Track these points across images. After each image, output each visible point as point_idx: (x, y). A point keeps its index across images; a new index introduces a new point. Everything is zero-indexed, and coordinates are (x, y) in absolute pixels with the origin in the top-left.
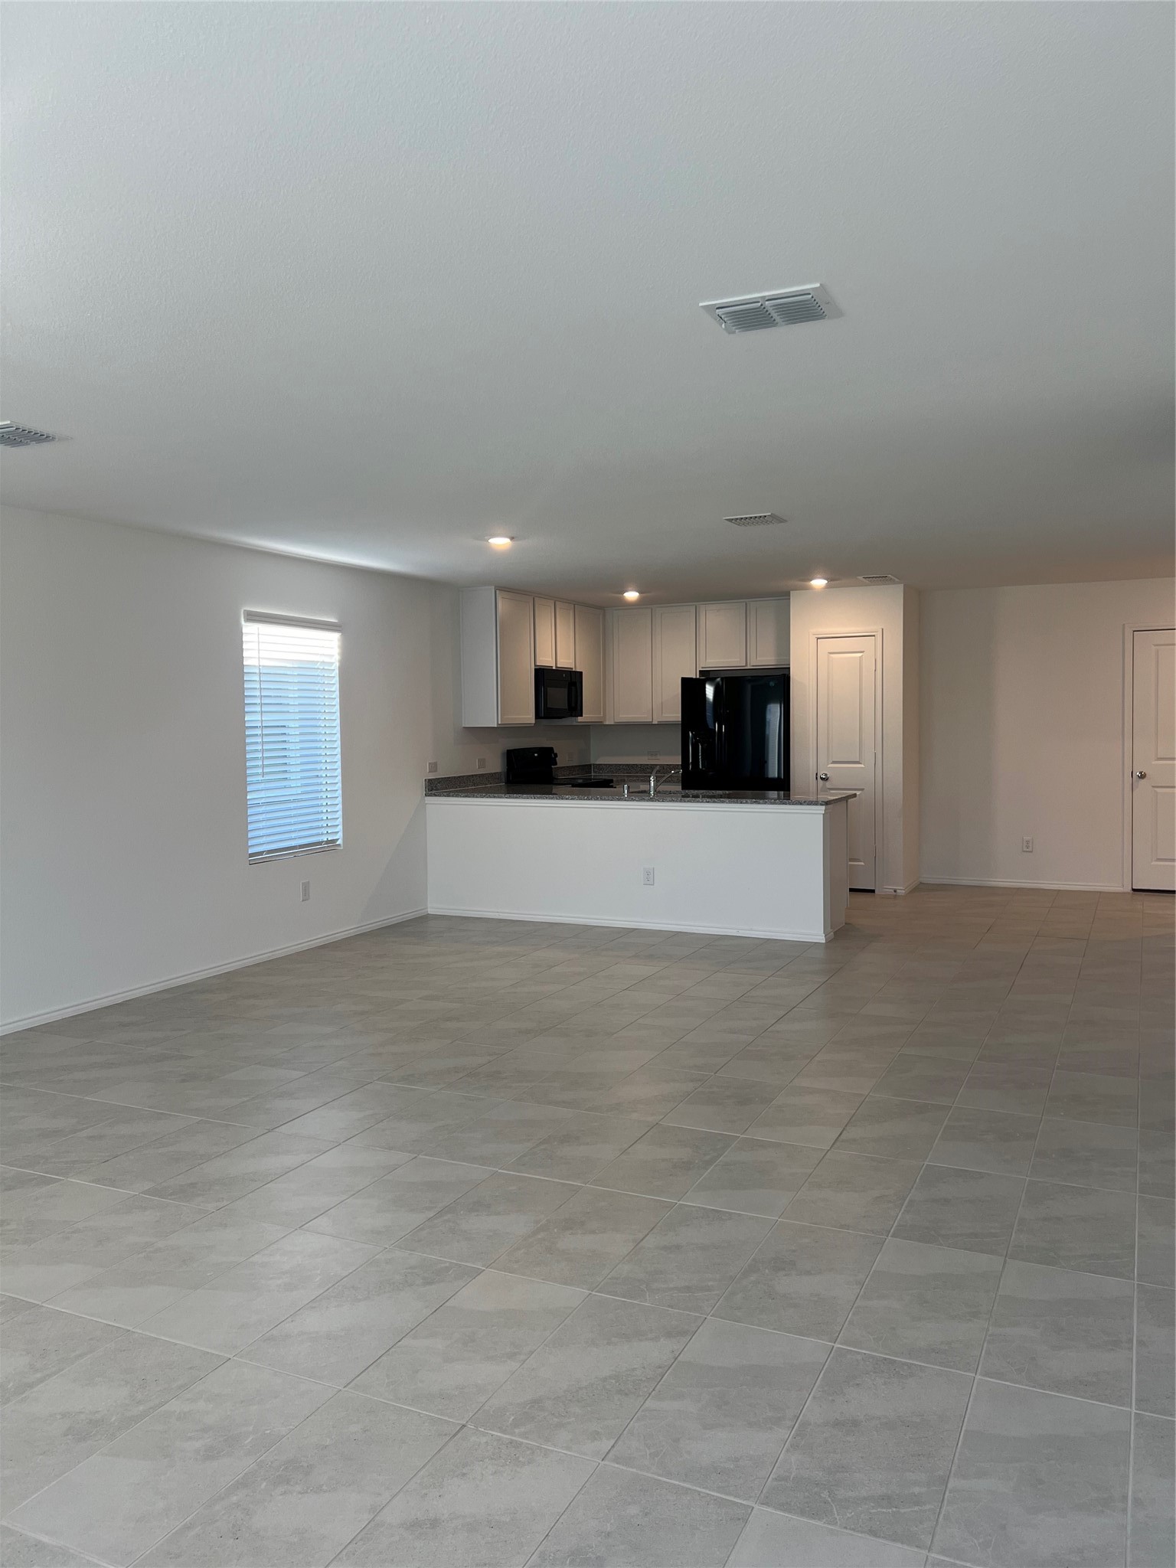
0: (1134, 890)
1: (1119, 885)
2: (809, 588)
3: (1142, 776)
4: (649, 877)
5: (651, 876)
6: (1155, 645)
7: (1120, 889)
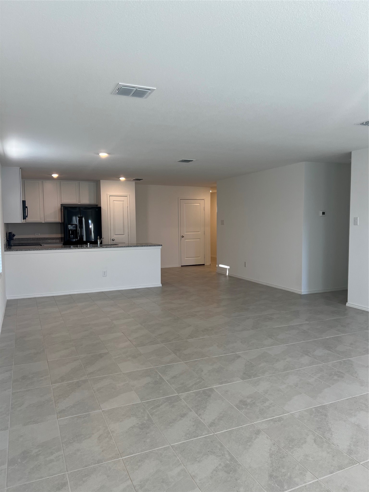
0: (181, 266)
1: (178, 265)
2: (120, 180)
3: (183, 237)
4: (105, 274)
5: (106, 273)
6: (185, 203)
7: (179, 266)
